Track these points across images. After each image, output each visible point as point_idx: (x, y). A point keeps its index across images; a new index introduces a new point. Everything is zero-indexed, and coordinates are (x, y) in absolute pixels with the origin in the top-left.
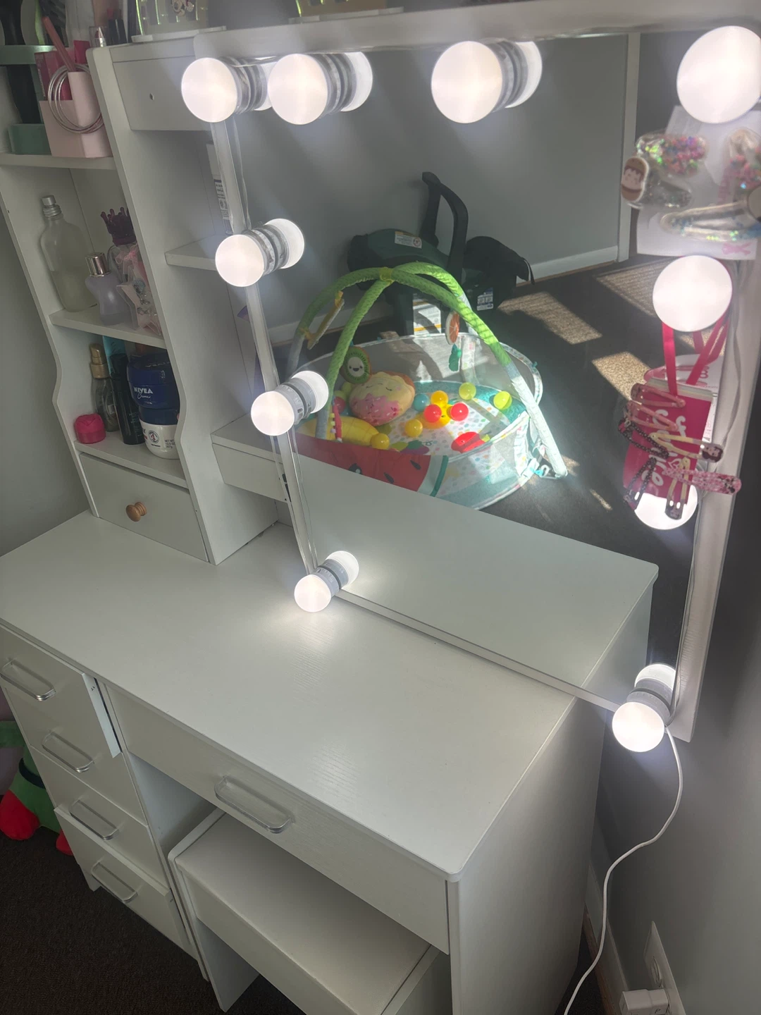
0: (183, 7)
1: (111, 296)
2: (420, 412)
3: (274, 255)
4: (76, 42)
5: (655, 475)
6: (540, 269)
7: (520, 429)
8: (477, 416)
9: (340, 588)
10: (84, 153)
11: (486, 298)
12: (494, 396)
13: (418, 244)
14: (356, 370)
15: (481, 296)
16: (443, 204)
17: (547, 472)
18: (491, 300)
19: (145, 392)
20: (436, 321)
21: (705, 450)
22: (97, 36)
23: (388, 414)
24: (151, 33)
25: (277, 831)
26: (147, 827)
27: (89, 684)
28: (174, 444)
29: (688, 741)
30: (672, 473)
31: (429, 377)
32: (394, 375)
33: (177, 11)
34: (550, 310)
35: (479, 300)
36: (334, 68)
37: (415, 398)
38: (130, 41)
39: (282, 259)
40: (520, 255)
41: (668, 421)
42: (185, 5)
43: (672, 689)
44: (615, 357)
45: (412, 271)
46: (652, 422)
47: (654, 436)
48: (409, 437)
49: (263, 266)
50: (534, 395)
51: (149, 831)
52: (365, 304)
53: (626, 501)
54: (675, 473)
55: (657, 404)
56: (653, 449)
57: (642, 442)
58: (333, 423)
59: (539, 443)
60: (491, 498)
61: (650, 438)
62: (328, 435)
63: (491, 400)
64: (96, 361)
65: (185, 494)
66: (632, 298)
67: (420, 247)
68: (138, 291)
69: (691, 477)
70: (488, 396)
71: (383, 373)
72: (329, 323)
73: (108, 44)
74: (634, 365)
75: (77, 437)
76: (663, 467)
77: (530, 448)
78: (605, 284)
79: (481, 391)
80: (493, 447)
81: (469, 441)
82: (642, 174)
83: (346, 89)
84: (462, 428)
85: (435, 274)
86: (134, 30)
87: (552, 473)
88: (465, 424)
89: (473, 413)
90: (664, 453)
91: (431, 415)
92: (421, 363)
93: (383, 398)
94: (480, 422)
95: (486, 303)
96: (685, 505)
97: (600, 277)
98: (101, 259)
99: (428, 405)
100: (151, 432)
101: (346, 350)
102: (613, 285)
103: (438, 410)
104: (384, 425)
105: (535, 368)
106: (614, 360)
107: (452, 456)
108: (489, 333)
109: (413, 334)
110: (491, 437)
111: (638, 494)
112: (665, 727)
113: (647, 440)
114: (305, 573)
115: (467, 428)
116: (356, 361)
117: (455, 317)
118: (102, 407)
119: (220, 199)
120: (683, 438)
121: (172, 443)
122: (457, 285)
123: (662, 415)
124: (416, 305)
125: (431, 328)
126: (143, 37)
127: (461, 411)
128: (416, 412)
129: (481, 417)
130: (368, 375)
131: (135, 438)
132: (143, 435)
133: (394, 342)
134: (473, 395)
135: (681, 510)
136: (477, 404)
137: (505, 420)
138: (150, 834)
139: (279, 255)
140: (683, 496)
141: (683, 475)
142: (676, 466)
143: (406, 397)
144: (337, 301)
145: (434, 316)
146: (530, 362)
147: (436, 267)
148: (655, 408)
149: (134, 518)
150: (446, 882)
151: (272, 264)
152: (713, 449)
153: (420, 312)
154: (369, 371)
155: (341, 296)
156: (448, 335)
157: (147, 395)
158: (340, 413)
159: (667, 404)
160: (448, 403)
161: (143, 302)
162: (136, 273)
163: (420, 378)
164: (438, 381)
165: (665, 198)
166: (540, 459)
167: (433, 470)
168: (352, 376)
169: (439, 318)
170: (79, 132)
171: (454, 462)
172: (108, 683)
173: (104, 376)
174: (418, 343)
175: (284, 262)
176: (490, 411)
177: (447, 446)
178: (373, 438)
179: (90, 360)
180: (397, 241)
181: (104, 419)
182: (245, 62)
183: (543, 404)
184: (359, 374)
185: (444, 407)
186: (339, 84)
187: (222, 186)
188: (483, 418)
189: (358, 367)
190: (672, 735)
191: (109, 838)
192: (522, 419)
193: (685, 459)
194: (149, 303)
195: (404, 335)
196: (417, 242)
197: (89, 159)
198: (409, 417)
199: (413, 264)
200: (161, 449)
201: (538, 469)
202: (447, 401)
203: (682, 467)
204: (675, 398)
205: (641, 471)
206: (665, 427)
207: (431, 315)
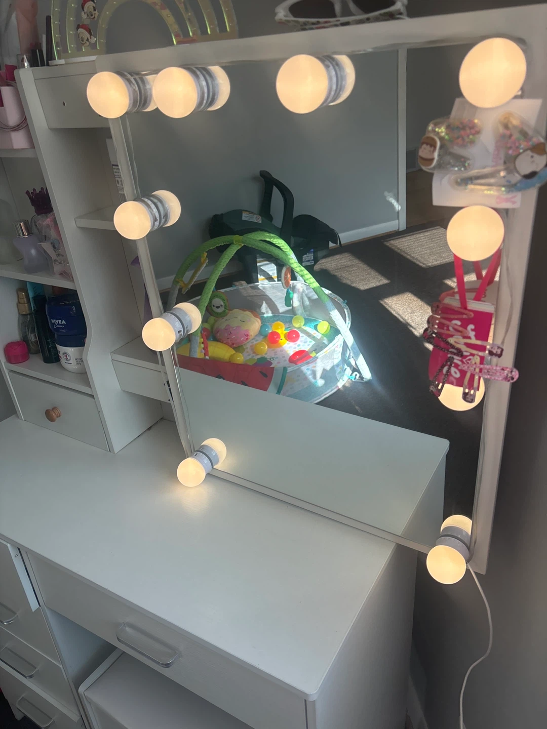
0: (88, 40)
1: (33, 252)
2: (265, 336)
3: (158, 216)
4: (7, 66)
5: (453, 370)
6: (345, 237)
7: (337, 347)
8: (306, 339)
9: (212, 467)
10: (13, 147)
11: (309, 257)
12: (317, 325)
13: (257, 219)
14: (218, 307)
15: (305, 256)
16: (276, 192)
17: (357, 377)
18: (312, 259)
19: (60, 323)
20: (274, 274)
21: (491, 349)
22: (23, 60)
23: (242, 339)
24: (64, 59)
25: (167, 665)
26: (61, 666)
27: (13, 552)
28: (82, 361)
29: (484, 573)
30: (466, 367)
31: (270, 312)
32: (246, 311)
33: (83, 43)
34: (353, 265)
35: (304, 258)
36: (202, 78)
37: (261, 326)
38: (48, 65)
39: (164, 219)
40: (331, 227)
41: (461, 329)
42: (89, 38)
43: (470, 534)
44: (401, 296)
45: (256, 238)
46: (448, 329)
47: (451, 340)
48: (257, 355)
49: (150, 224)
50: (346, 322)
51: (63, 670)
52: (224, 261)
53: (432, 391)
54: (468, 367)
55: (452, 316)
56: (451, 350)
57: (442, 345)
58: (202, 346)
59: (351, 357)
60: (319, 397)
61: (448, 342)
62: (198, 354)
63: (316, 328)
64: (22, 301)
65: (90, 399)
66: (410, 255)
67: (260, 222)
68: (54, 247)
69: (481, 370)
70: (313, 324)
71: (237, 310)
72: (197, 275)
73: (31, 66)
74: (415, 301)
75: (6, 358)
76: (459, 363)
77: (345, 361)
78: (390, 246)
79: (308, 321)
80: (318, 360)
81: (301, 356)
82: (435, 147)
83: (211, 94)
84: (295, 348)
85: (272, 240)
86: (51, 57)
87: (361, 378)
88: (297, 344)
89: (302, 336)
90: (459, 353)
91: (273, 338)
92: (264, 302)
93: (238, 327)
94: (308, 343)
95: (309, 261)
96: (477, 392)
97: (386, 241)
98: (26, 224)
99: (270, 332)
100: (65, 353)
101: (211, 293)
102: (396, 246)
103: (278, 335)
104: (239, 347)
105: (345, 304)
106: (400, 298)
107: (289, 367)
108: (313, 280)
109: (258, 282)
110: (317, 353)
111: (441, 385)
112: (466, 563)
113: (446, 343)
114: (184, 457)
115: (299, 347)
116: (217, 301)
117: (287, 269)
118: (26, 336)
119: (116, 179)
120: (473, 341)
121: (80, 361)
122: (288, 247)
123: (456, 324)
124: (259, 263)
125: (270, 278)
126: (58, 61)
127: (294, 336)
128: (262, 337)
129: (309, 339)
130: (227, 311)
131: (53, 358)
132: (59, 356)
133: (244, 289)
134: (303, 324)
135: (474, 396)
136: (305, 330)
137: (326, 341)
138: (63, 672)
139: (162, 217)
140: (475, 385)
141: (475, 369)
142: (469, 362)
143: (255, 326)
144: (202, 260)
145: (271, 270)
146: (342, 300)
147: (272, 235)
148: (450, 320)
149: (51, 419)
150: (305, 701)
151: (157, 223)
152: (496, 348)
153: (261, 268)
154: (227, 308)
155: (205, 256)
156: (283, 282)
157: (61, 325)
158: (207, 339)
159: (460, 316)
160: (285, 330)
161: (58, 255)
162: (53, 233)
163: (264, 313)
164: (277, 315)
165: (453, 164)
166: (352, 369)
167: (276, 378)
168: (215, 312)
169: (275, 272)
170: (9, 130)
171: (291, 371)
172: (29, 551)
173: (28, 312)
174: (261, 288)
175: (166, 221)
176: (315, 335)
177: (285, 361)
178: (232, 356)
179: (17, 300)
180: (244, 218)
181: (28, 345)
182: (134, 75)
183: (352, 329)
184: (220, 310)
185: (282, 333)
186: (206, 90)
187: (119, 169)
188: (311, 340)
189: (220, 305)
190: (473, 569)
191: (31, 677)
192: (339, 340)
193: (476, 357)
194: (63, 256)
195: (251, 283)
196: (258, 219)
197: (16, 149)
198: (257, 340)
199: (256, 233)
200: (72, 366)
201: (351, 375)
202: (284, 329)
203: (474, 363)
204: (466, 312)
205: (443, 367)
206: (459, 334)
207: (269, 269)
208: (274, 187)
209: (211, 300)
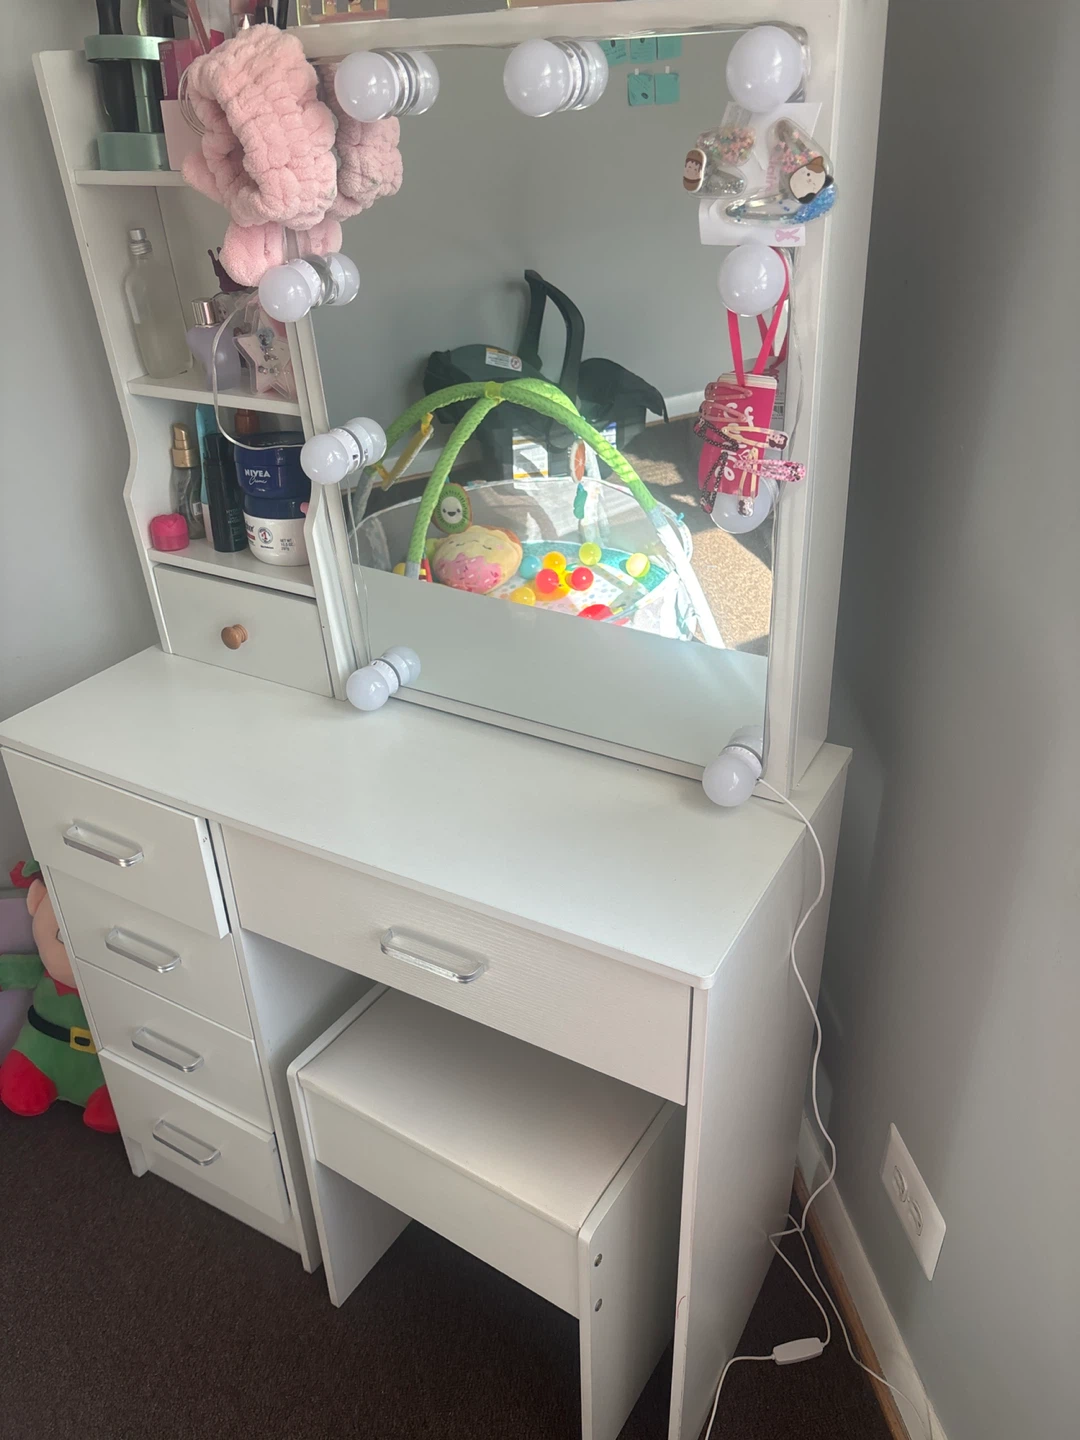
2: (529, 579)
5: (727, 470)
8: (605, 585)
11: (607, 436)
12: (625, 561)
13: (514, 364)
14: (452, 514)
16: (551, 308)
18: (614, 438)
19: (261, 475)
20: (542, 466)
21: (772, 438)
23: (487, 580)
30: (742, 464)
31: (540, 535)
32: (494, 529)
37: (522, 561)
41: (736, 413)
46: (722, 416)
47: (725, 430)
54: (744, 464)
55: (727, 398)
56: (725, 443)
57: (715, 437)
59: (690, 614)
63: (623, 566)
67: (520, 370)
68: (264, 343)
69: (759, 466)
70: (618, 560)
71: (481, 527)
76: (734, 459)
77: (678, 624)
79: (606, 555)
81: (596, 615)
82: (701, 164)
84: (586, 600)
88: (589, 594)
89: (599, 580)
90: (735, 446)
91: (546, 582)
92: (532, 518)
93: (480, 558)
94: (610, 592)
96: (755, 498)
99: (540, 570)
100: (263, 530)
101: (442, 485)
103: (555, 577)
105: (680, 521)
108: (627, 467)
110: (626, 610)
113: (720, 435)
115: (592, 600)
116: (452, 503)
120: (752, 428)
121: (289, 544)
123: (732, 408)
124: (517, 444)
127: (584, 578)
128: (523, 580)
129: (610, 586)
130: (467, 522)
132: (248, 536)
134: (598, 558)
136: (603, 570)
137: (642, 589)
138: (255, 1052)
141: (752, 466)
142: (746, 457)
143: (510, 558)
144: (423, 427)
145: (538, 459)
146: (674, 514)
148: (725, 403)
149: (232, 645)
152: (779, 436)
153: (521, 453)
154: (468, 516)
155: (430, 419)
159: (736, 397)
160: (567, 568)
161: (267, 358)
163: (529, 536)
164: (549, 541)
168: (447, 524)
169: (546, 462)
176: (622, 579)
180: (488, 361)
184: (455, 520)
185: (563, 573)
188: (614, 587)
189: (455, 511)
193: (754, 449)
196: (516, 363)
198: (514, 586)
200: (274, 551)
202: (565, 565)
203: (751, 457)
204: (743, 389)
205: (714, 469)
206: (734, 420)
207: (535, 457)
208: (548, 298)
209: (442, 497)
